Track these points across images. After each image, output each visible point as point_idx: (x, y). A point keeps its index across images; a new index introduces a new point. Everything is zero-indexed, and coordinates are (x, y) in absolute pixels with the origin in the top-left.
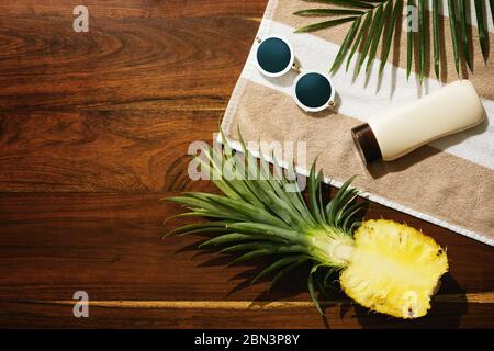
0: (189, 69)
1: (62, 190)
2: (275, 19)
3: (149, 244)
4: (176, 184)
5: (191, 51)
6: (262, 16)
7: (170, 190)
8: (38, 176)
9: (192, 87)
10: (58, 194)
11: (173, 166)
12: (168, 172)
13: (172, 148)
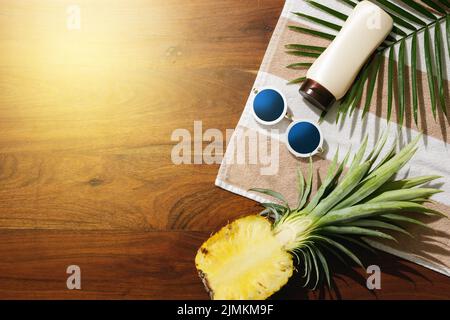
1: (85, 228)
2: (269, 72)
3: (151, 279)
4: (178, 223)
6: (258, 68)
7: (172, 228)
8: (67, 215)
10: (83, 232)
11: (176, 206)
12: (171, 212)
13: (176, 189)
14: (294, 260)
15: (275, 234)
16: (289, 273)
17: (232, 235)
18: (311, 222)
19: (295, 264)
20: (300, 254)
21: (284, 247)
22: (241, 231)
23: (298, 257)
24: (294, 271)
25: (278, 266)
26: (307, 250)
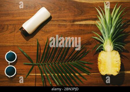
0: (58, 13)
5: (58, 9)
9: (58, 18)
13: (53, 34)
15: (107, 51)
16: (118, 53)
17: (101, 62)
18: (109, 41)
20: (115, 48)
21: (111, 51)
22: (101, 59)
23: (115, 49)
24: (118, 52)
25: (114, 55)
26: (115, 46)
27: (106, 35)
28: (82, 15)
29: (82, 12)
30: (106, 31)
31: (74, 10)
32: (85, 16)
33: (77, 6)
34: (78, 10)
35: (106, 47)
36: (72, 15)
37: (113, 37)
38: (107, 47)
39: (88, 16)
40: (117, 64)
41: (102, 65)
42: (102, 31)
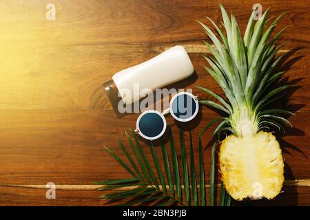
0: (106, 24)
9: (109, 36)
13: (95, 79)
14: (265, 130)
15: (241, 136)
16: (273, 138)
17: (229, 165)
18: (245, 107)
19: (268, 131)
20: (263, 125)
21: (253, 133)
22: (229, 158)
23: (264, 127)
24: (273, 134)
25: (264, 144)
26: (263, 119)
27: (234, 92)
28: (172, 28)
29: (173, 21)
30: (234, 82)
31: (151, 17)
32: (181, 32)
33: (160, 4)
34: (163, 15)
35: (238, 125)
36: (145, 30)
37: (255, 96)
38: (242, 125)
39: (190, 32)
40: (272, 166)
41: (232, 174)
42: (223, 84)
